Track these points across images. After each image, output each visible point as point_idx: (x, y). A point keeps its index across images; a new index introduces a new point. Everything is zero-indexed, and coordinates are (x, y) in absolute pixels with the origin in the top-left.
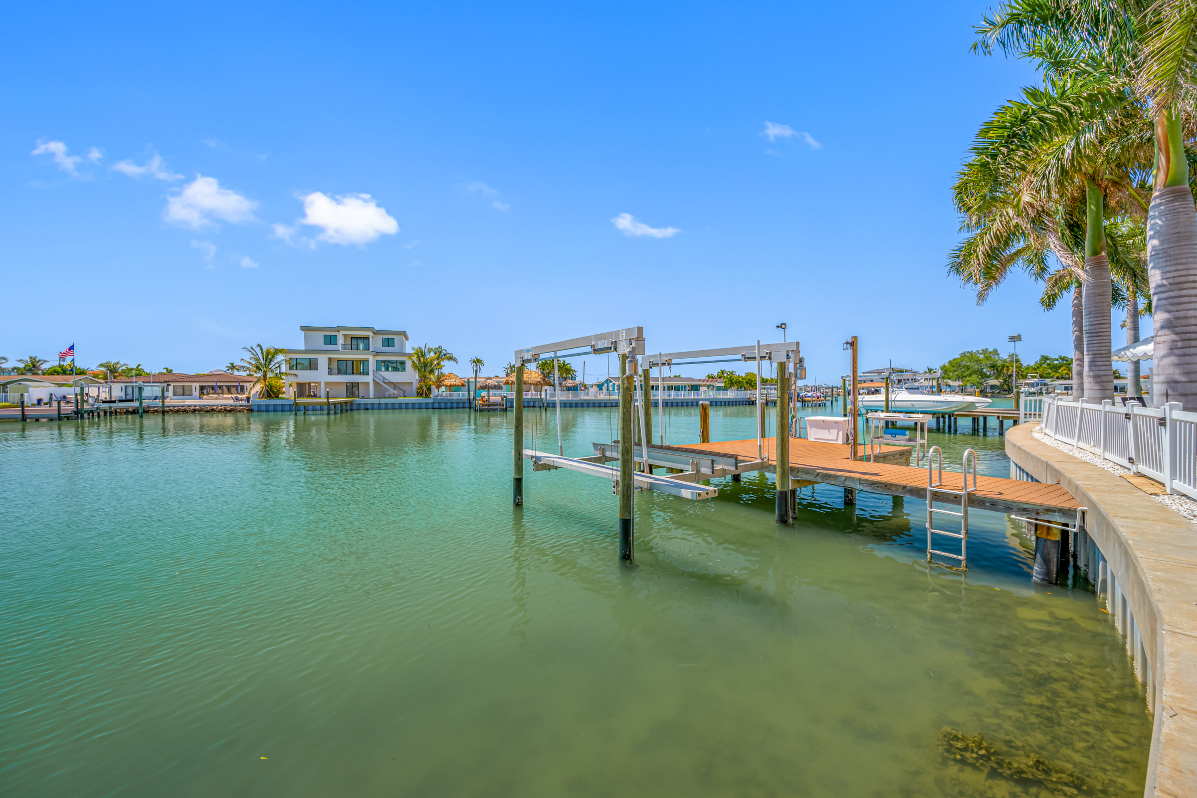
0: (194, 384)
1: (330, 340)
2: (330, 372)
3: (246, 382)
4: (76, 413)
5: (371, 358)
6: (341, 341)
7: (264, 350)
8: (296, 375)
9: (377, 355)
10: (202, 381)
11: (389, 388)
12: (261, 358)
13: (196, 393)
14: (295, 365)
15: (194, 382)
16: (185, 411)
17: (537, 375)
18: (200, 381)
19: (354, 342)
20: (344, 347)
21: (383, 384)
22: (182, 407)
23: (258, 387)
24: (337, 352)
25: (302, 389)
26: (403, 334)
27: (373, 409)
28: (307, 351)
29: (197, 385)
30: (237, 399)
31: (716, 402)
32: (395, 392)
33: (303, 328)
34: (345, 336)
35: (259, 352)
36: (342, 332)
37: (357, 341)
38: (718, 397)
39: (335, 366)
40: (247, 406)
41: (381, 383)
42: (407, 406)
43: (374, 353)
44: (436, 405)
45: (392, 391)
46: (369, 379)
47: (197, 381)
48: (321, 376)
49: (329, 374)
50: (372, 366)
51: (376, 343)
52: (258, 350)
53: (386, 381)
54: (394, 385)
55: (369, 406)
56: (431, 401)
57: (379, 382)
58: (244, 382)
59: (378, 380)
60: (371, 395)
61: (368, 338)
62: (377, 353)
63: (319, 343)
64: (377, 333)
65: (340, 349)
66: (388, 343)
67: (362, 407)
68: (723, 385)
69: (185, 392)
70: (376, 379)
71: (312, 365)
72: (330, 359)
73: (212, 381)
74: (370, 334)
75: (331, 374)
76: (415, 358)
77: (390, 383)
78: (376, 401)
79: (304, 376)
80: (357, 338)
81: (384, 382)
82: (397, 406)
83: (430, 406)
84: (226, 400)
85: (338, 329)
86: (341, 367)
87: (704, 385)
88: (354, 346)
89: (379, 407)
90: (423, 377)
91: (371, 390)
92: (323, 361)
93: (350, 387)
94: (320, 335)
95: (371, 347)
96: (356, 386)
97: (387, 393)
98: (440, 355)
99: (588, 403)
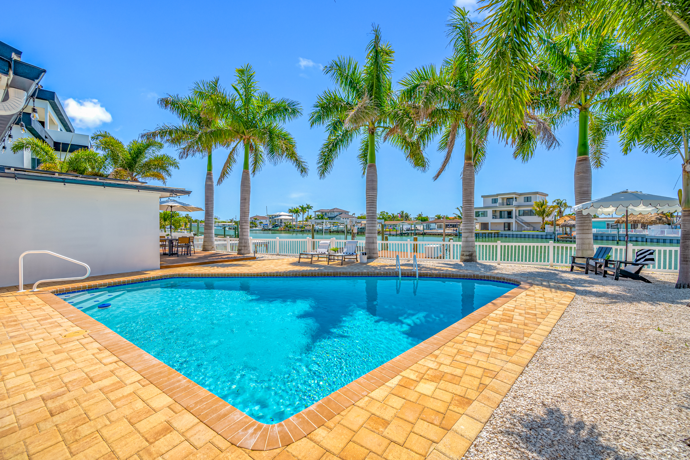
1: (495, 201)
2: (494, 217)
4: (400, 234)
5: (514, 209)
6: (500, 201)
11: (524, 226)
13: (444, 227)
20: (502, 204)
21: (521, 224)
24: (496, 207)
25: (485, 226)
26: (537, 193)
27: (509, 237)
28: (483, 208)
32: (528, 228)
33: (482, 196)
34: (503, 199)
36: (499, 197)
37: (509, 201)
39: (498, 214)
40: (456, 233)
43: (516, 207)
44: (549, 237)
45: (526, 227)
46: (513, 221)
48: (489, 219)
49: (493, 218)
50: (514, 213)
51: (520, 200)
54: (528, 224)
55: (507, 236)
56: (544, 234)
57: (519, 222)
60: (514, 229)
62: (519, 206)
63: (490, 203)
64: (521, 194)
65: (500, 205)
66: (528, 199)
67: (504, 236)
69: (440, 227)
70: (517, 221)
71: (484, 214)
72: (493, 211)
74: (514, 196)
75: (495, 219)
77: (526, 223)
79: (482, 219)
80: (510, 199)
81: (523, 223)
82: (523, 236)
83: (544, 237)
84: (450, 231)
85: (498, 195)
86: (501, 215)
88: (509, 203)
89: (520, 236)
90: (543, 219)
91: (514, 227)
92: (490, 212)
93: (506, 225)
94: (490, 199)
95: (514, 203)
96: (509, 224)
97: (523, 229)
98: (561, 204)
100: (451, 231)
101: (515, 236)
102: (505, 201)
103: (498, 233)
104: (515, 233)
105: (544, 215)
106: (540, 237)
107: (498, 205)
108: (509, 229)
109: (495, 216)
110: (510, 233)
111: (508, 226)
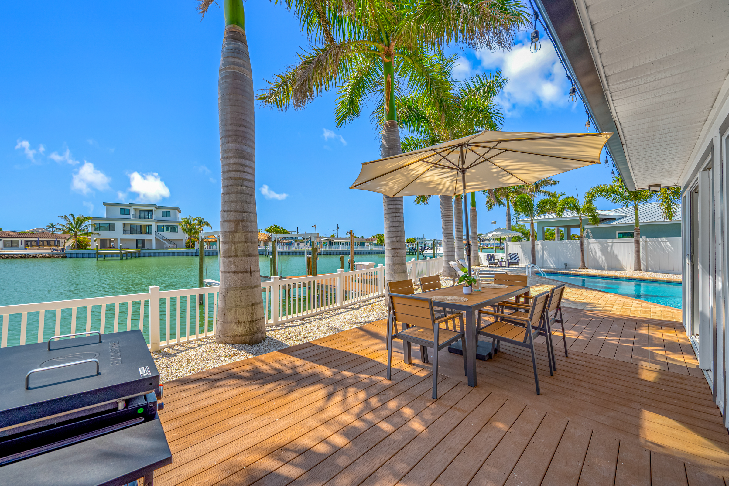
0: (20, 240)
1: (125, 212)
2: (125, 232)
3: (62, 238)
5: (153, 224)
6: (132, 212)
7: (76, 218)
8: (99, 234)
9: (158, 222)
10: (27, 238)
11: (166, 243)
12: (73, 223)
13: (22, 245)
14: (99, 227)
15: (21, 238)
16: (13, 258)
17: (265, 235)
18: (25, 238)
19: (142, 213)
20: (135, 216)
21: (162, 240)
22: (11, 255)
23: (71, 242)
24: (129, 219)
25: (104, 243)
26: (177, 209)
27: (154, 256)
28: (107, 219)
29: (23, 240)
30: (54, 250)
31: (372, 252)
32: (171, 245)
33: (104, 204)
34: (135, 210)
35: (71, 219)
36: (133, 207)
38: (373, 249)
39: (128, 228)
40: (62, 254)
41: (161, 240)
42: (178, 254)
43: (156, 221)
45: (168, 245)
46: (153, 237)
47: (23, 238)
48: (118, 235)
49: (123, 233)
50: (154, 229)
51: (157, 214)
52: (71, 218)
53: (164, 238)
54: (170, 241)
55: (152, 254)
56: (194, 251)
57: (160, 239)
58: (60, 238)
59: (158, 238)
60: (154, 247)
61: (152, 211)
62: (158, 221)
63: (116, 214)
64: (158, 208)
65: (132, 218)
66: (166, 214)
67: (147, 254)
68: (376, 242)
69: (13, 245)
70: (157, 237)
71: (111, 228)
72: (124, 224)
73: (35, 238)
74: (153, 209)
75: (125, 234)
76: (183, 224)
77: (167, 240)
78: (157, 251)
79: (106, 235)
80: (144, 211)
81: (163, 239)
82: (171, 254)
83: (194, 254)
84: (47, 250)
85: (131, 205)
86: (133, 229)
87: (368, 242)
88: (142, 216)
89: (159, 255)
90: (190, 236)
91: (153, 244)
92: (119, 225)
93: (140, 242)
94: (117, 208)
95: (154, 217)
96: (143, 241)
97: (165, 246)
98: (201, 222)
99: (296, 253)
100: (50, 252)
102: (138, 213)
105: (192, 233)
106: (186, 254)
107: (129, 217)
110: (144, 251)
111: (143, 244)
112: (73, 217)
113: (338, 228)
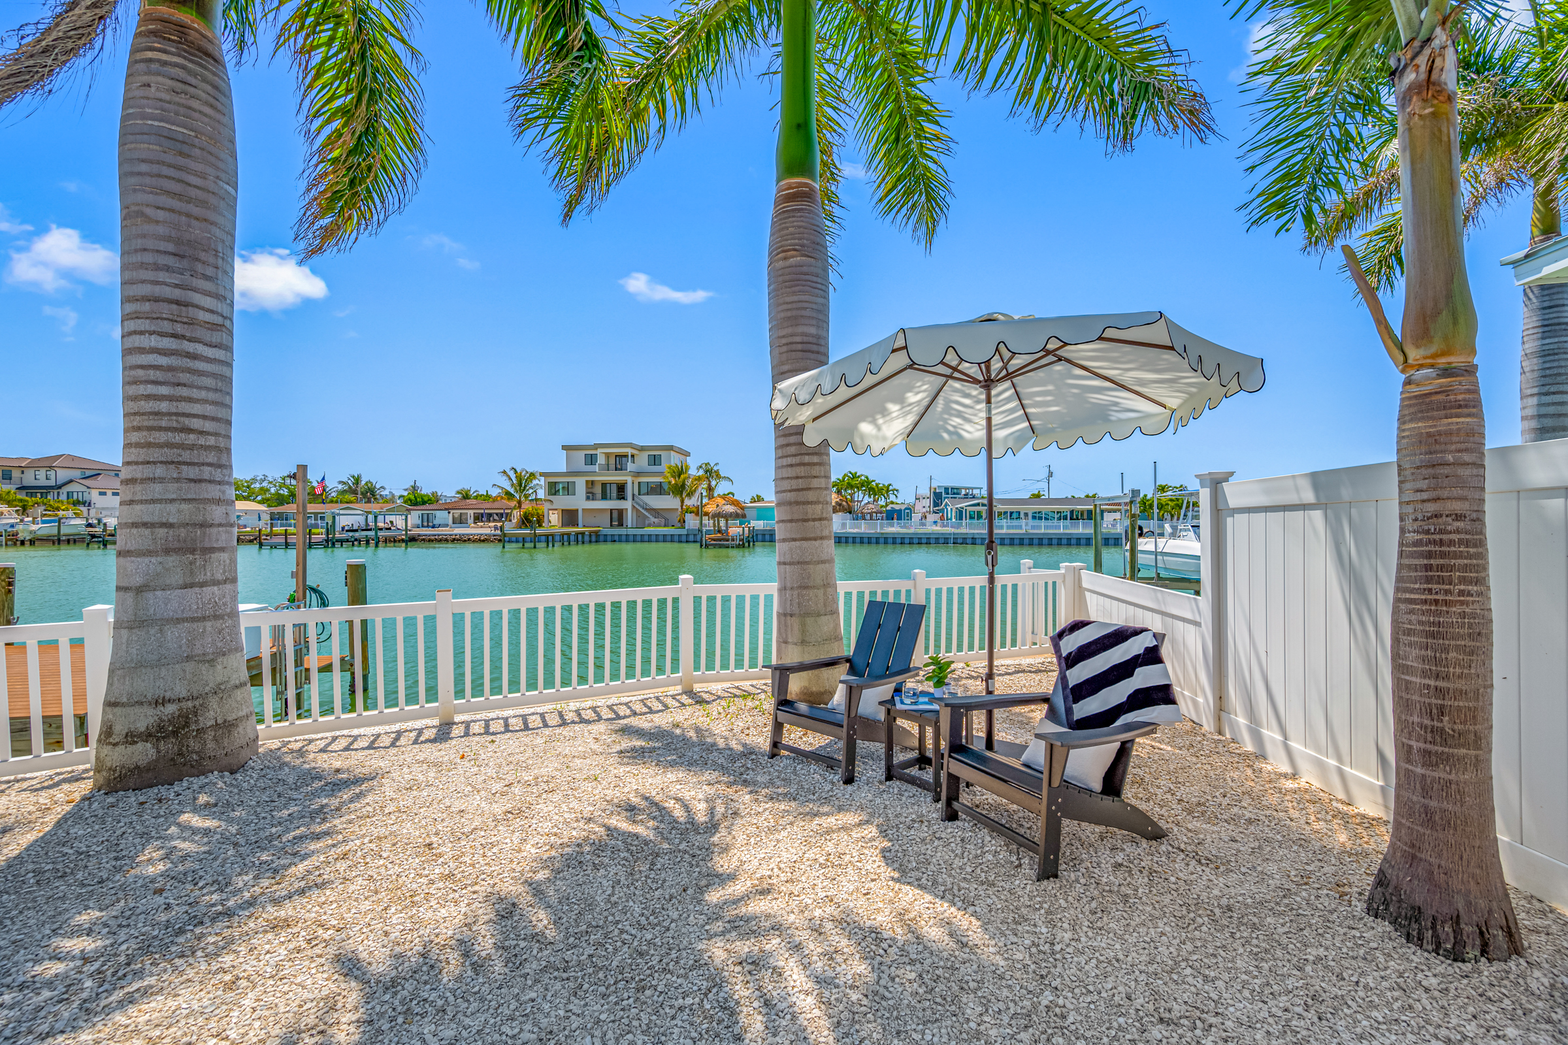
1: (591, 459)
2: (590, 496)
4: (327, 541)
5: (629, 479)
6: (601, 460)
7: (518, 473)
9: (639, 476)
11: (650, 516)
12: (514, 482)
13: (471, 521)
14: (554, 489)
20: (604, 467)
21: (644, 511)
24: (594, 473)
25: (570, 517)
26: (670, 448)
27: (620, 541)
28: (566, 474)
29: (471, 512)
30: (496, 528)
32: (656, 520)
33: (564, 448)
34: (608, 455)
35: (513, 476)
36: (602, 450)
37: (619, 462)
39: (598, 490)
40: (500, 536)
41: (641, 509)
43: (635, 474)
44: (691, 538)
45: (653, 519)
46: (627, 505)
48: (578, 501)
49: (588, 498)
50: (630, 489)
52: (512, 474)
53: (647, 507)
54: (656, 512)
55: (616, 538)
56: (684, 532)
57: (639, 508)
59: (637, 507)
60: (630, 523)
61: (628, 455)
62: (638, 474)
63: (580, 464)
64: (642, 449)
65: (602, 470)
66: (655, 460)
67: (609, 538)
69: (460, 521)
70: (635, 505)
71: (569, 489)
72: (587, 482)
74: (629, 451)
75: (591, 500)
76: (670, 478)
77: (652, 510)
78: (638, 531)
79: (564, 502)
80: (623, 456)
81: (646, 509)
83: (684, 539)
84: (487, 529)
85: (597, 446)
86: (604, 491)
89: (641, 538)
90: (682, 502)
91: (630, 518)
92: (580, 484)
93: (615, 515)
94: (580, 455)
95: (630, 466)
96: (621, 513)
97: (646, 522)
98: (710, 473)
99: (886, 539)
101: (631, 538)
102: (612, 461)
103: (597, 533)
104: (631, 532)
105: (684, 495)
106: (676, 538)
107: (596, 468)
108: (621, 524)
109: (593, 494)
110: (622, 531)
111: (618, 517)
112: (516, 472)
113: (1051, 474)
